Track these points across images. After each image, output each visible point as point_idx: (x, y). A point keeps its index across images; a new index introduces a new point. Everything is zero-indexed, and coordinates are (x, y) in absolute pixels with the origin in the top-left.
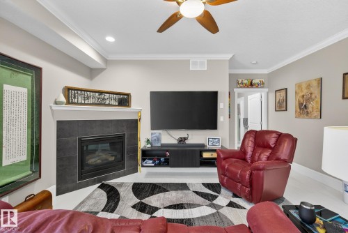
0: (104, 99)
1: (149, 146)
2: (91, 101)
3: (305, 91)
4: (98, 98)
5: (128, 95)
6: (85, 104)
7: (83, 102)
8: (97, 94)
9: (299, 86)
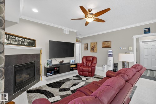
0: (24, 42)
1: (49, 66)
2: (18, 43)
3: (93, 45)
4: (22, 41)
5: (35, 41)
6: (14, 44)
7: (13, 43)
8: (21, 39)
9: (92, 43)
